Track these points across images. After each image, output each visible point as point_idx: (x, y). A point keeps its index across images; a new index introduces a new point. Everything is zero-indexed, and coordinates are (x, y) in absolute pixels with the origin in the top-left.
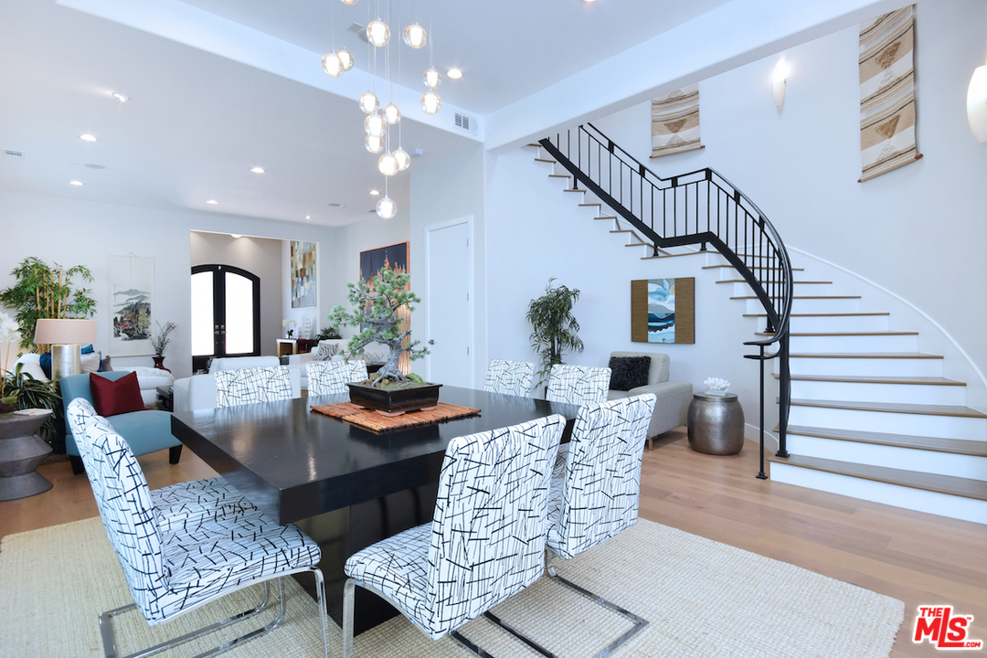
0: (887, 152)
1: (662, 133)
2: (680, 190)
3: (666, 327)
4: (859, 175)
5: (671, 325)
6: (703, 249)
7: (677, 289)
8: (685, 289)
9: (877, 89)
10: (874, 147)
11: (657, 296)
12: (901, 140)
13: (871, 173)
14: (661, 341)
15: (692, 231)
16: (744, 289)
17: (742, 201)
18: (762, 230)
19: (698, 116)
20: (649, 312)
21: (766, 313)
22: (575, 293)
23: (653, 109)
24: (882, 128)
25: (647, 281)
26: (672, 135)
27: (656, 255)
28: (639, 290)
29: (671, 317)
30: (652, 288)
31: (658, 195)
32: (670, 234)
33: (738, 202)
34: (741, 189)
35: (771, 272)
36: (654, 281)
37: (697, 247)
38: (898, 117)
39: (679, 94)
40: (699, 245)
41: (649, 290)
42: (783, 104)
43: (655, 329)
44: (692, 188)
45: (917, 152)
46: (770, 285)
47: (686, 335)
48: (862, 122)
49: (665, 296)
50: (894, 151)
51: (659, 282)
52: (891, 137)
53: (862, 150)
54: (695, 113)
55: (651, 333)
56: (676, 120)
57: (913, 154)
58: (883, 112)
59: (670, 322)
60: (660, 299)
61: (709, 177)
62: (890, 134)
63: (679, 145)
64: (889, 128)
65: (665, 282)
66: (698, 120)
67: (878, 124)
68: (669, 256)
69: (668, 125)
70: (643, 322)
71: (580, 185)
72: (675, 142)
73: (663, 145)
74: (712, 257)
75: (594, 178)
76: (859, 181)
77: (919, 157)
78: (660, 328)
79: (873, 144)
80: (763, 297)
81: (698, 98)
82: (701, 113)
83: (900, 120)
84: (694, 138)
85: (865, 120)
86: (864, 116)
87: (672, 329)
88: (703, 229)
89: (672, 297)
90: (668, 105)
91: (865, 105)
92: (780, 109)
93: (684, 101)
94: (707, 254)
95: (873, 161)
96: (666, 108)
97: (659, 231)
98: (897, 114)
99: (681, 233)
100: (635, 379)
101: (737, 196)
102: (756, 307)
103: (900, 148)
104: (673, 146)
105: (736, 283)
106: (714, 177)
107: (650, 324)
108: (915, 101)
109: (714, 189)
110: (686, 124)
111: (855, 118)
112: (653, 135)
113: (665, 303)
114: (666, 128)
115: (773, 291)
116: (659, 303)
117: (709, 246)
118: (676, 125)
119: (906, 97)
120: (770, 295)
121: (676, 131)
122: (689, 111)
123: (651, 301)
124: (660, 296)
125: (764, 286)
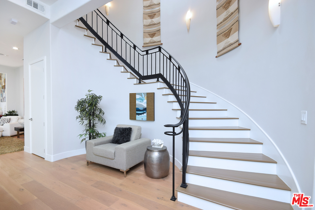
0: (226, 44)
1: (147, 37)
2: (149, 56)
3: (143, 114)
4: (216, 55)
5: (145, 113)
6: (158, 81)
7: (147, 97)
8: (151, 97)
9: (223, 19)
10: (222, 42)
11: (140, 100)
12: (232, 39)
13: (221, 54)
14: (141, 120)
15: (154, 73)
16: (173, 98)
17: (172, 60)
18: (179, 72)
19: (160, 32)
20: (137, 107)
21: (180, 109)
22: (100, 97)
23: (144, 28)
24: (225, 34)
25: (136, 93)
26: (151, 38)
27: (140, 83)
28: (133, 97)
29: (145, 109)
30: (138, 97)
31: (141, 57)
32: (145, 74)
33: (170, 60)
34: (172, 55)
35: (182, 92)
36: (139, 94)
37: (155, 80)
38: (231, 29)
39: (153, 23)
40: (156, 79)
41: (137, 98)
42: (189, 28)
43: (139, 114)
44: (154, 55)
45: (239, 42)
46: (182, 97)
47: (151, 118)
48: (217, 33)
49: (143, 100)
50: (230, 43)
51: (140, 94)
52: (228, 37)
53: (217, 44)
54: (159, 30)
55: (137, 116)
56: (152, 33)
57: (237, 44)
58: (225, 28)
59: (145, 111)
60: (141, 102)
61: (160, 51)
62: (228, 36)
63: (153, 43)
64: (227, 34)
65: (143, 94)
66: (160, 33)
67: (223, 33)
68: (145, 83)
69: (149, 35)
70: (135, 112)
71: (108, 50)
72: (152, 41)
73: (148, 42)
74: (161, 84)
75: (114, 48)
76: (216, 57)
77: (240, 44)
78: (141, 114)
79: (221, 42)
80: (179, 101)
81: (160, 25)
82: (161, 31)
83: (232, 30)
84: (159, 40)
85: (218, 32)
86: (218, 31)
87: (145, 114)
88: (158, 72)
89: (145, 101)
90: (149, 27)
91: (219, 26)
92: (188, 30)
93: (155, 26)
94: (159, 83)
95: (221, 48)
96: (148, 28)
97: (141, 72)
98: (231, 28)
99: (149, 74)
100: (123, 139)
101: (170, 58)
102: (177, 106)
103: (232, 42)
104: (151, 43)
105: (169, 96)
106: (162, 50)
107: (137, 112)
108: (238, 21)
109: (162, 55)
110: (156, 35)
111: (214, 31)
112: (144, 38)
113: (142, 103)
114: (148, 36)
115: (183, 99)
116: (140, 103)
117: (160, 79)
118: (152, 35)
119: (235, 20)
120: (182, 101)
121: (152, 37)
122: (157, 30)
123: (137, 102)
124: (141, 100)
125: (180, 97)
